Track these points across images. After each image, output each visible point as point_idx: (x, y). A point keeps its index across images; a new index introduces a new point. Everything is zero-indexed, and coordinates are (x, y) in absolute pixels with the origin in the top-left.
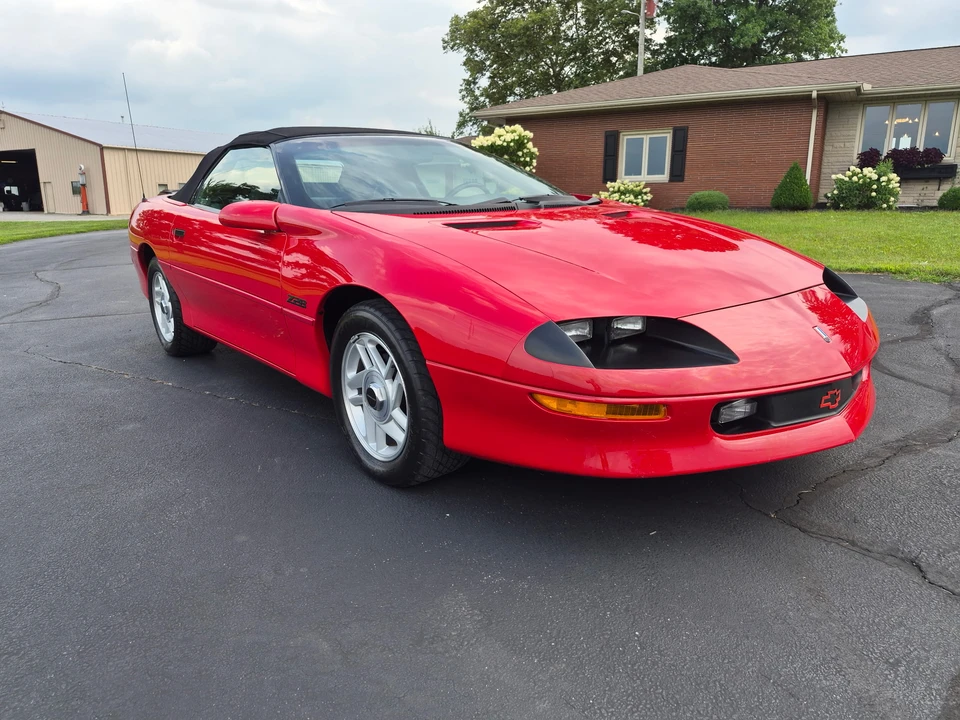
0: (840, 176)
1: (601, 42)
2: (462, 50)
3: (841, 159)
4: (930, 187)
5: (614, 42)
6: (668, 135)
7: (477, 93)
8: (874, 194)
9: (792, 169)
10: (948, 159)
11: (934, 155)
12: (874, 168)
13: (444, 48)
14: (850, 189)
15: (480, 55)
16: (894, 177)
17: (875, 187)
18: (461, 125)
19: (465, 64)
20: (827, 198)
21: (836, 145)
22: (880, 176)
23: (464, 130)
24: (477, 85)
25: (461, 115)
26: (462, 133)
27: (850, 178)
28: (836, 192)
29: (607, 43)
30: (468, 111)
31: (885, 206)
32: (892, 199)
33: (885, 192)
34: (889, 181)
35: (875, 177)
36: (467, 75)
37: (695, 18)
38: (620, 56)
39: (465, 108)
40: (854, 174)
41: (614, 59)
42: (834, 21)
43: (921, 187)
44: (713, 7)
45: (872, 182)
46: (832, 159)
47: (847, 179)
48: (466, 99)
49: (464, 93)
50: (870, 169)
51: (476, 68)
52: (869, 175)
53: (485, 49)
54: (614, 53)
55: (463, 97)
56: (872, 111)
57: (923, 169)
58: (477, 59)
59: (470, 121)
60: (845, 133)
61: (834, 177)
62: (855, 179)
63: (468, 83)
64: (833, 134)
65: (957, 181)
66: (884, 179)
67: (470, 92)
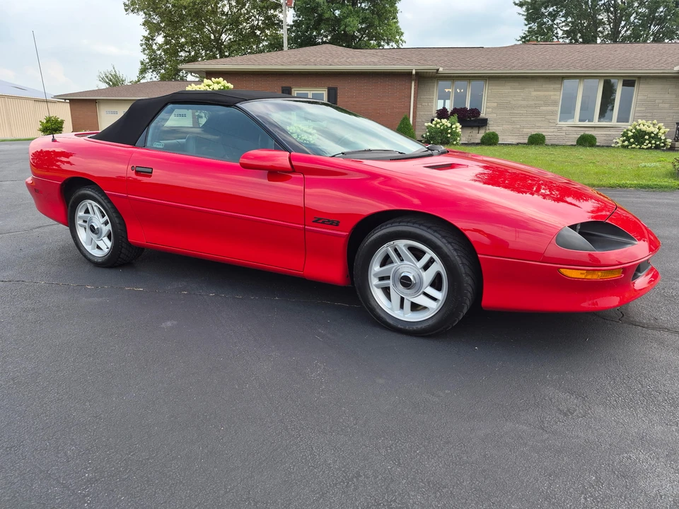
0: (430, 124)
1: (248, 19)
2: (141, 13)
3: (426, 113)
4: (474, 132)
5: (258, 20)
6: (324, 92)
7: (155, 47)
8: (449, 135)
9: (404, 119)
10: (482, 115)
11: (475, 112)
12: (448, 119)
13: (126, 10)
14: (436, 132)
15: (156, 19)
16: (458, 124)
17: (449, 131)
18: (143, 71)
19: (144, 25)
20: (423, 137)
21: (424, 104)
22: (452, 125)
23: (146, 75)
24: (155, 42)
25: (142, 63)
26: (144, 77)
27: (436, 125)
28: (428, 134)
29: (253, 20)
30: (148, 60)
31: (455, 143)
32: (458, 139)
33: (454, 134)
34: (456, 127)
35: (449, 125)
36: (146, 34)
37: (314, 10)
38: (262, 30)
39: (145, 58)
40: (437, 123)
41: (258, 33)
42: (397, 22)
43: (469, 132)
44: (326, 4)
45: (448, 128)
46: (422, 113)
47: (433, 126)
48: (146, 52)
49: (144, 46)
50: (445, 120)
51: (153, 28)
52: (446, 124)
53: (161, 15)
54: (258, 27)
55: (144, 50)
56: (441, 83)
57: (471, 120)
58: (155, 21)
59: (151, 68)
60: (428, 97)
61: (426, 124)
62: (438, 126)
63: (147, 39)
64: (422, 97)
65: (487, 128)
66: (454, 126)
67: (149, 46)
